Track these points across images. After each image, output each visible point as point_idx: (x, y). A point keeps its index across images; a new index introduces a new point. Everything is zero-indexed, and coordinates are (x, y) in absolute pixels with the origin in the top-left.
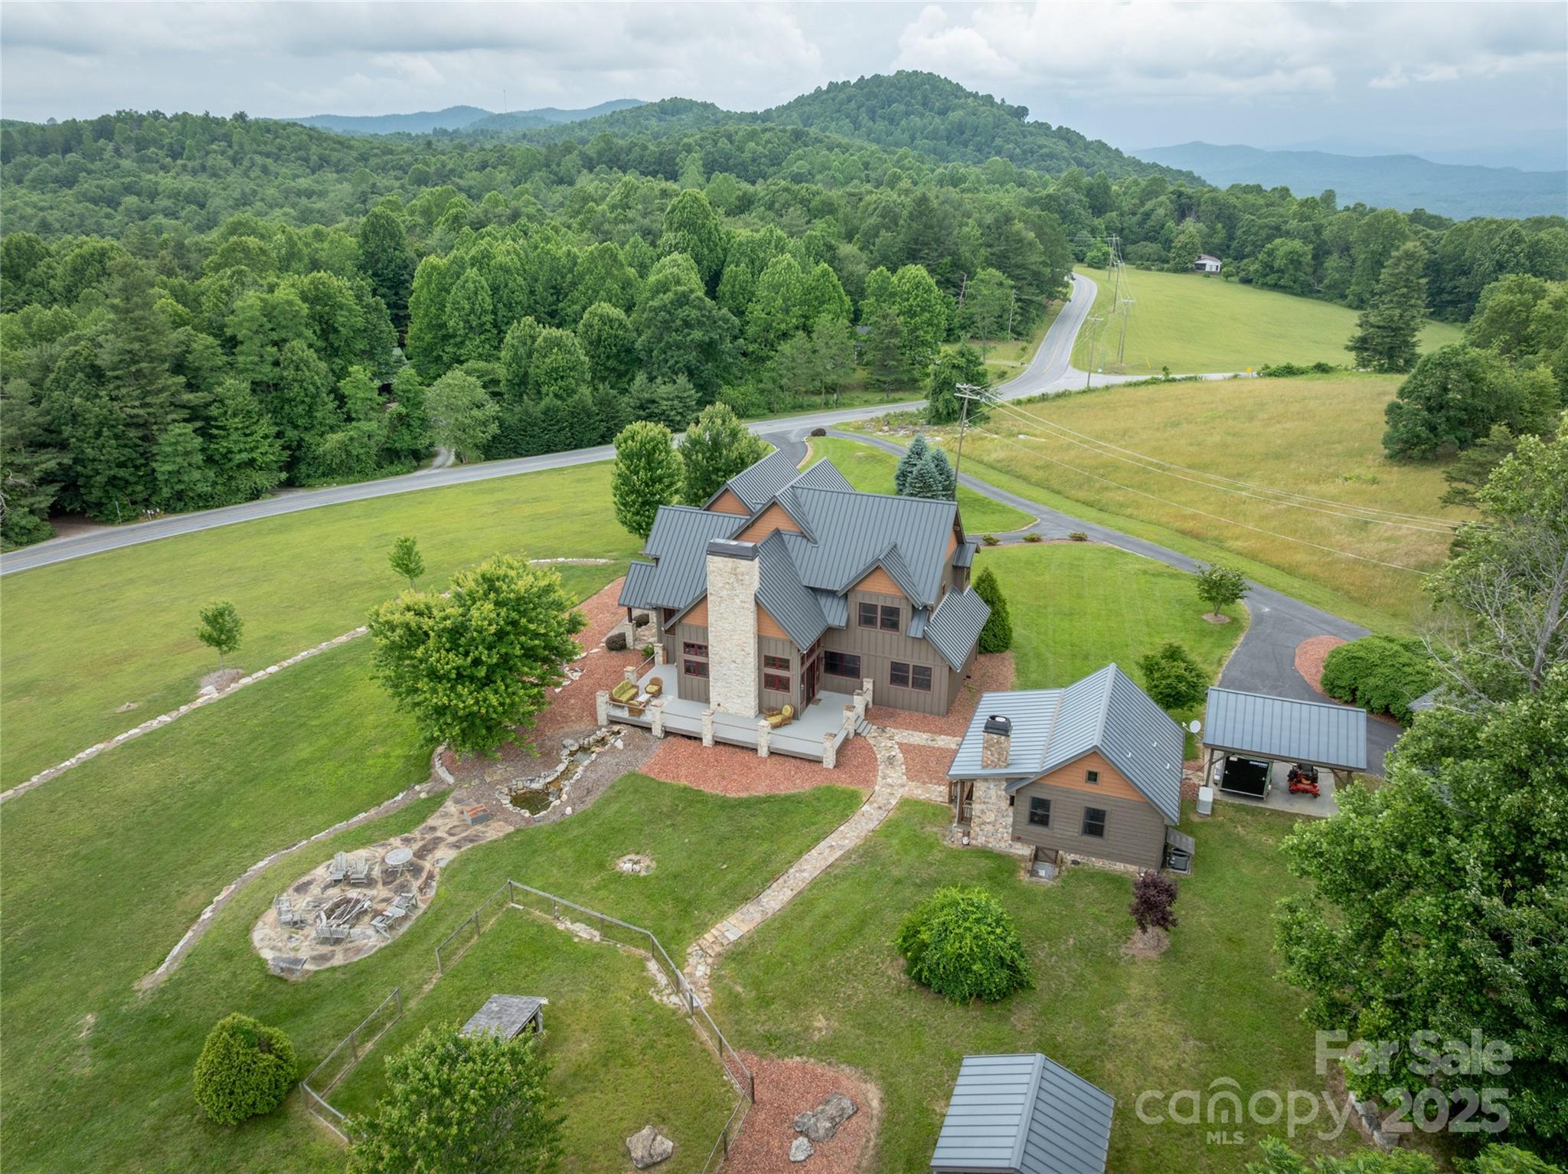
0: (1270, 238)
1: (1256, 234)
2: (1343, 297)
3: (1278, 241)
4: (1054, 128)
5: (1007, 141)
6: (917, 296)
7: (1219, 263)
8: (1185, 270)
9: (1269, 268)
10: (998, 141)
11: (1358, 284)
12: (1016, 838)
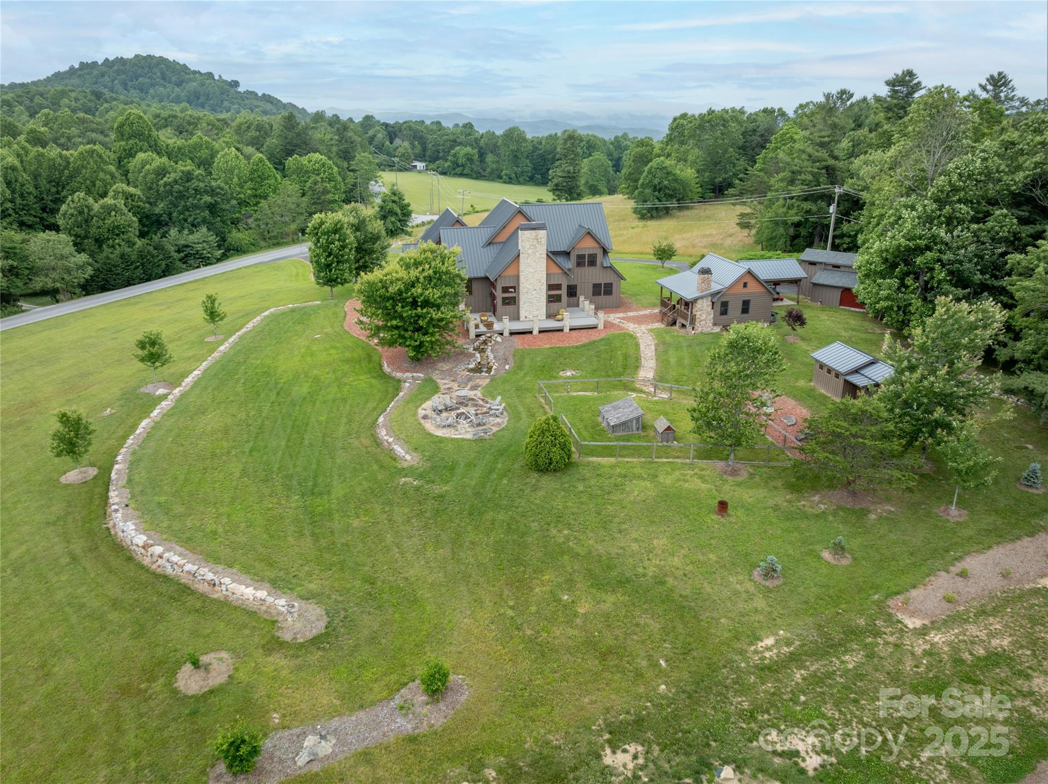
0: (452, 147)
1: (443, 145)
2: (501, 178)
3: (458, 148)
4: (260, 95)
5: (232, 103)
6: (325, 171)
7: (424, 164)
8: (406, 170)
9: (456, 164)
10: (226, 104)
11: (507, 169)
12: (715, 324)
